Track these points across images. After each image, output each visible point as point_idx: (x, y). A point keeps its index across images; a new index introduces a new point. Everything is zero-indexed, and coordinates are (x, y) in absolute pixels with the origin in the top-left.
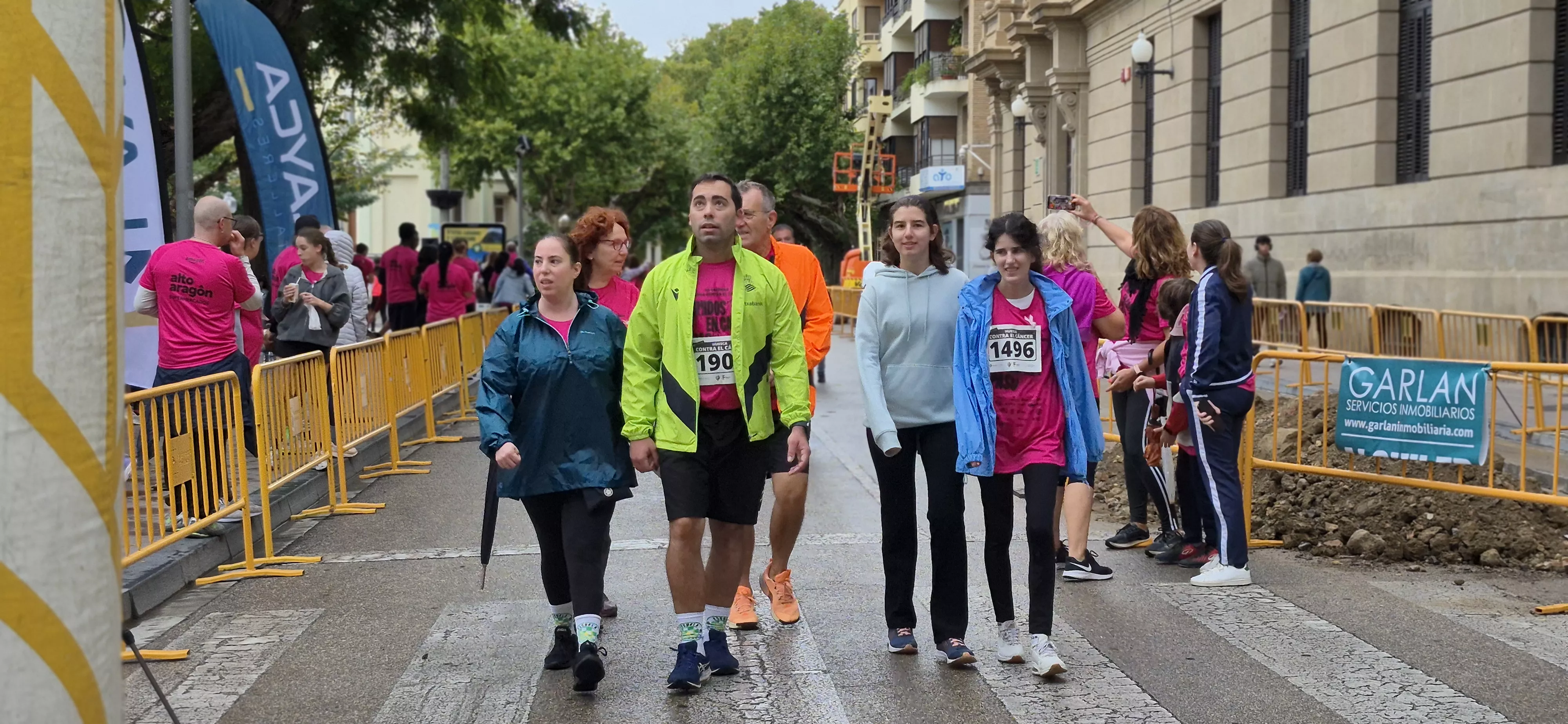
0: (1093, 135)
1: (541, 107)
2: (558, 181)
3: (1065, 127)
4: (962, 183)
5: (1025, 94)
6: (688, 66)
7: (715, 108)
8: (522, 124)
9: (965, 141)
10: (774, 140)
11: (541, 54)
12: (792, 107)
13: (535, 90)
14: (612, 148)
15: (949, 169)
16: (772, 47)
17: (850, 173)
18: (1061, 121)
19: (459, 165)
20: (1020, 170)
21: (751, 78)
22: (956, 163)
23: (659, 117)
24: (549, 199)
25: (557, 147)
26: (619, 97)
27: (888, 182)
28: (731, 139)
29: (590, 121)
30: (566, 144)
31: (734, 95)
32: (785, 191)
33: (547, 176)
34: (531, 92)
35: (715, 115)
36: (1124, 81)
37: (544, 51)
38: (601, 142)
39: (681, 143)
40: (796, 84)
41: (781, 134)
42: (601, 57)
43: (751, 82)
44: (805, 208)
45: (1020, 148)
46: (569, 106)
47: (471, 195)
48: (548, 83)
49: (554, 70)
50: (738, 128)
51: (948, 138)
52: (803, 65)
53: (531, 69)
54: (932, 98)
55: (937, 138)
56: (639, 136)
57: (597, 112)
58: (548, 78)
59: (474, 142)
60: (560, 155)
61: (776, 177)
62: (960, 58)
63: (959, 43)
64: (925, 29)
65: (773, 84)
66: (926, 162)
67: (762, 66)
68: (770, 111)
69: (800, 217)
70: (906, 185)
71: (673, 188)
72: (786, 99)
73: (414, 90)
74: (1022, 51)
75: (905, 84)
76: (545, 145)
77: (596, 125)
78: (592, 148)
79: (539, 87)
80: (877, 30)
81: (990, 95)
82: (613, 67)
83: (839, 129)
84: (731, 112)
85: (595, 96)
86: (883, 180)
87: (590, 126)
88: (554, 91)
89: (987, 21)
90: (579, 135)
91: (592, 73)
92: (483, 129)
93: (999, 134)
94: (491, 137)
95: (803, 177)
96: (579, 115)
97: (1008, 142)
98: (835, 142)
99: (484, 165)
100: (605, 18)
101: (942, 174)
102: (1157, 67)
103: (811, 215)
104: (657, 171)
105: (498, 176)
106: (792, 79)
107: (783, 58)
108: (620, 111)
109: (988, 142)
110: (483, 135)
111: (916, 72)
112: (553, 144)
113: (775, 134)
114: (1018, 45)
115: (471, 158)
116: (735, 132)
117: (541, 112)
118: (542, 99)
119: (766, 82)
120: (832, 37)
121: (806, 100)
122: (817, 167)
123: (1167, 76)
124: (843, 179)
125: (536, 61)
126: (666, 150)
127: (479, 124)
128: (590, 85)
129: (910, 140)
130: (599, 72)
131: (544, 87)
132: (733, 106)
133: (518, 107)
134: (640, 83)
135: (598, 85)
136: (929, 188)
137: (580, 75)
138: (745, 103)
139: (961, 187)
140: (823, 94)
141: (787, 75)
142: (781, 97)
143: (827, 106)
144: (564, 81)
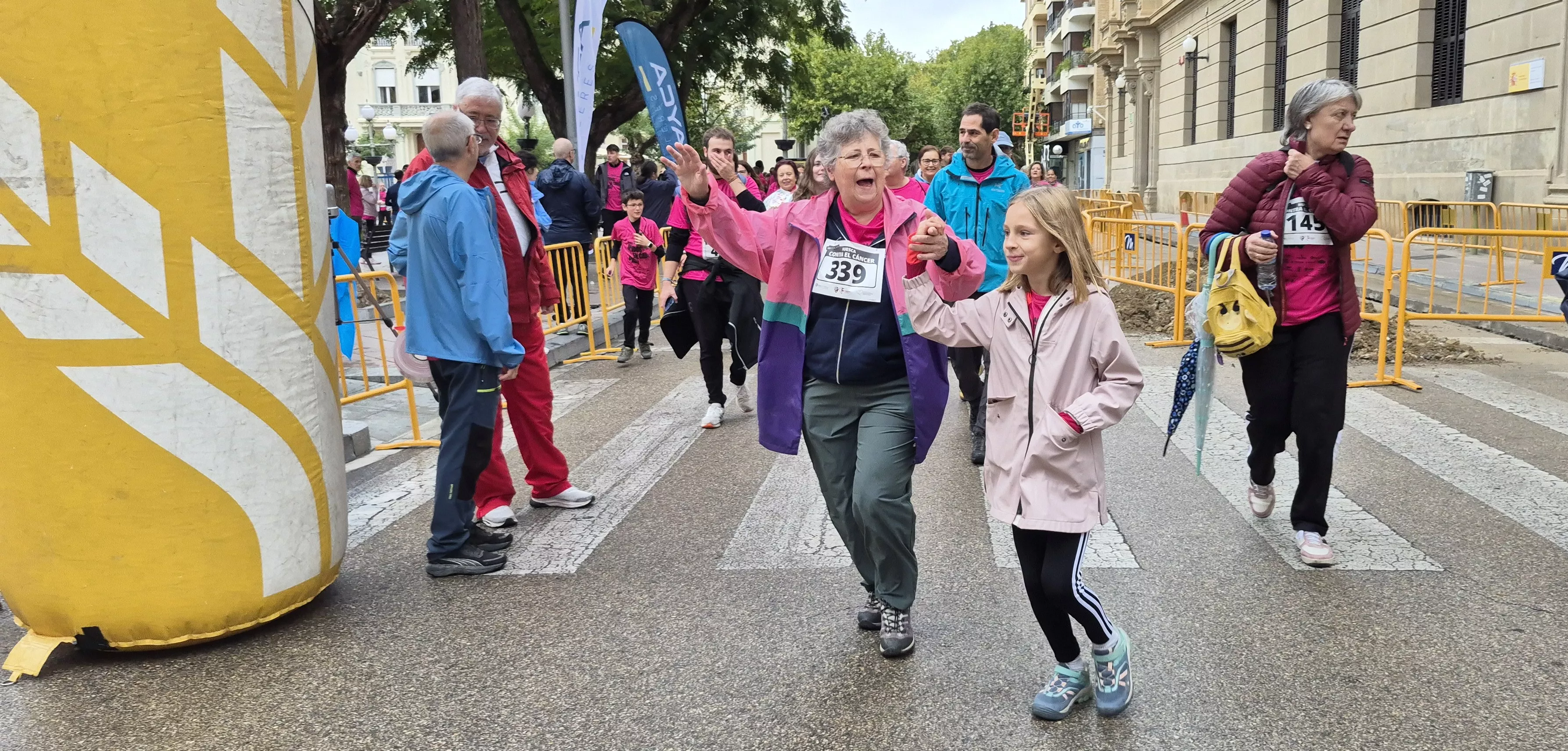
0: (1162, 99)
1: (845, 91)
3: (1146, 93)
4: (1090, 129)
5: (1124, 74)
6: (939, 66)
9: (1092, 104)
12: (991, 86)
13: (842, 81)
15: (1082, 121)
16: (979, 52)
17: (1022, 124)
18: (1144, 90)
19: (801, 125)
20: (1122, 120)
21: (967, 71)
22: (1086, 117)
23: (913, 94)
26: (890, 84)
27: (1045, 130)
29: (873, 98)
31: (957, 81)
34: (839, 83)
35: (946, 93)
36: (1181, 64)
39: (929, 110)
40: (993, 73)
42: (879, 61)
43: (967, 73)
45: (1122, 107)
46: (861, 90)
47: (808, 143)
48: (850, 77)
49: (853, 69)
51: (1082, 102)
52: (997, 62)
53: (839, 69)
54: (1073, 79)
55: (1075, 103)
56: (901, 106)
57: (877, 93)
58: (849, 74)
59: (808, 113)
62: (1089, 54)
63: (1089, 45)
64: (1069, 37)
65: (979, 74)
66: (1069, 117)
67: (973, 63)
68: (978, 89)
70: (1058, 131)
71: (926, 136)
72: (987, 82)
73: (759, 81)
74: (1122, 48)
75: (1057, 71)
77: (876, 101)
79: (844, 79)
80: (1043, 40)
81: (1105, 76)
82: (886, 67)
83: (1018, 99)
84: (956, 91)
85: (876, 84)
86: (1042, 128)
88: (853, 81)
89: (1103, 31)
91: (874, 70)
92: (813, 105)
93: (1110, 99)
94: (818, 109)
96: (867, 95)
97: (1116, 104)
98: (1016, 107)
100: (882, 37)
101: (1078, 125)
102: (1199, 55)
104: (915, 127)
106: (991, 70)
107: (985, 58)
108: (890, 92)
109: (1105, 104)
110: (813, 108)
111: (1063, 64)
114: (1120, 45)
115: (805, 122)
116: (958, 103)
117: (846, 94)
118: (846, 86)
119: (976, 72)
120: (1015, 44)
121: (999, 82)
123: (1205, 60)
124: (1018, 128)
125: (842, 64)
126: (917, 114)
127: (811, 102)
128: (874, 77)
129: (1060, 104)
130: (878, 70)
131: (847, 79)
132: (956, 87)
133: (832, 91)
134: (902, 75)
135: (878, 77)
136: (1070, 133)
137: (867, 72)
138: (964, 85)
139: (1089, 131)
140: (1009, 79)
141: (988, 68)
142: (984, 81)
143: (1012, 85)
144: (858, 75)
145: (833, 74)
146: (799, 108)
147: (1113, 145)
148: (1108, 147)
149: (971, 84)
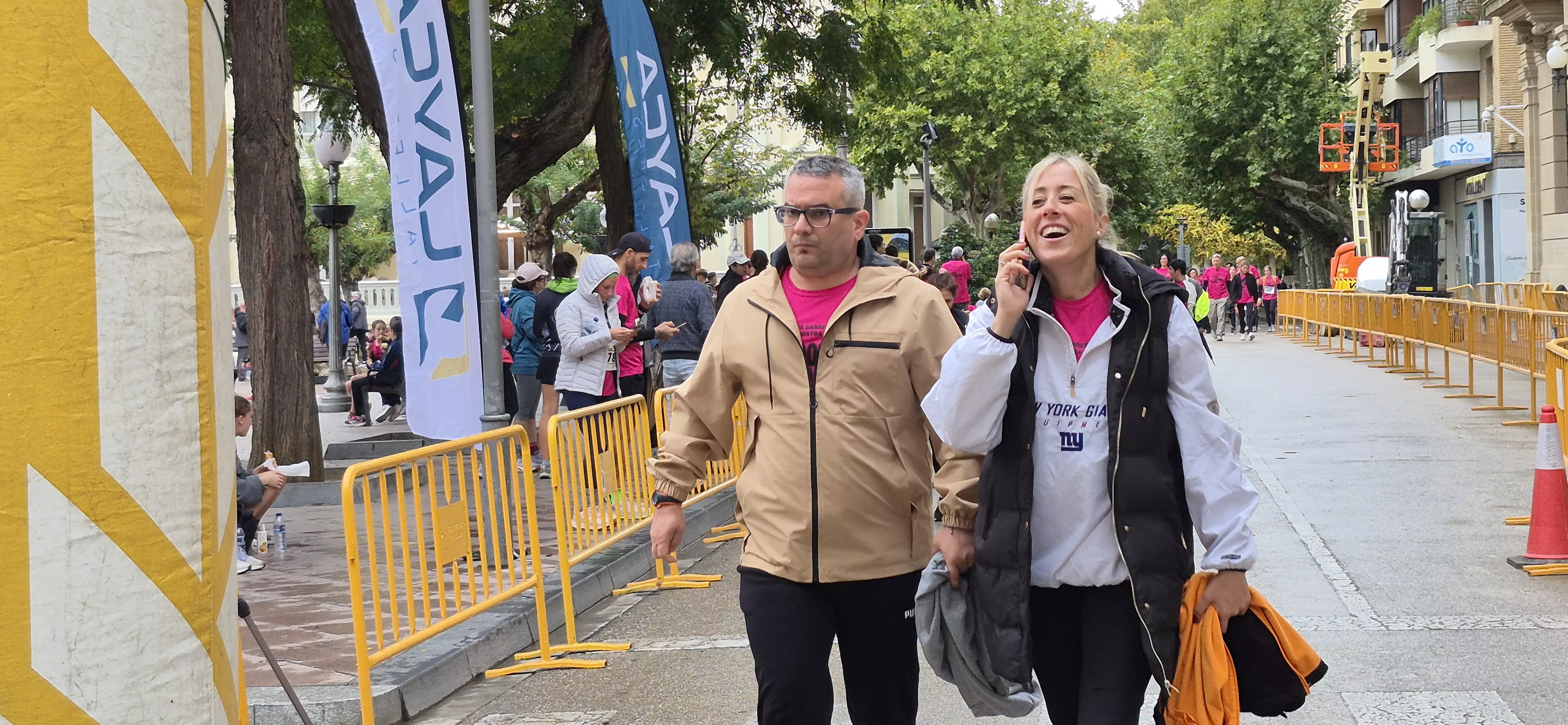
1: (960, 87)
2: (984, 173)
4: (1489, 155)
6: (1146, 28)
7: (1171, 77)
8: (937, 108)
9: (1490, 102)
10: (1245, 112)
12: (1267, 70)
13: (953, 67)
14: (1046, 131)
15: (1471, 138)
17: (1341, 148)
19: (866, 160)
20: (1561, 135)
21: (1215, 38)
22: (1479, 130)
23: (1100, 90)
24: (972, 195)
25: (980, 134)
26: (1052, 69)
27: (1390, 158)
28: (1192, 113)
29: (1018, 100)
30: (990, 129)
31: (1194, 60)
32: (1260, 174)
33: (969, 168)
34: (947, 70)
35: (1171, 86)
37: (962, 20)
38: (1032, 125)
39: (1132, 120)
40: (1272, 42)
41: (1254, 104)
42: (1029, 23)
43: (1215, 43)
44: (1287, 194)
45: (1561, 109)
46: (993, 84)
47: (882, 195)
48: (968, 58)
49: (974, 43)
50: (1199, 100)
51: (1470, 99)
52: (1281, 18)
53: (946, 42)
54: (1447, 50)
55: (1454, 100)
56: (1077, 115)
57: (1026, 89)
58: (966, 52)
59: (882, 133)
60: (982, 142)
61: (1249, 158)
65: (1243, 44)
66: (1440, 130)
67: (1228, 22)
68: (1240, 76)
69: (1282, 204)
70: (1416, 160)
72: (1259, 61)
75: (1412, 34)
76: (965, 133)
77: (1025, 105)
78: (1021, 133)
79: (956, 63)
81: (1520, 42)
82: (1045, 35)
83: (1327, 94)
84: (1191, 80)
85: (1023, 70)
86: (1383, 155)
87: (1018, 106)
88: (975, 67)
90: (1005, 118)
91: (1020, 44)
92: (892, 117)
93: (1534, 91)
94: (903, 126)
95: (1283, 156)
96: (1005, 95)
97: (1547, 99)
98: (1322, 111)
99: (895, 159)
101: (1462, 145)
103: (1294, 201)
105: (912, 170)
106: (1267, 36)
107: (1255, 12)
108: (1053, 86)
109: (1521, 101)
110: (892, 123)
111: (1424, 19)
112: (974, 130)
113: (1246, 105)
115: (879, 151)
116: (1196, 104)
117: (960, 93)
118: (961, 78)
119: (1234, 41)
121: (1286, 61)
122: (1300, 142)
124: (1331, 156)
125: (952, 33)
126: (1113, 130)
127: (889, 110)
128: (1019, 57)
129: (1420, 103)
130: (1027, 42)
131: (963, 63)
132: (1193, 72)
133: (933, 88)
134: (1078, 52)
135: (1027, 57)
136: (1444, 162)
137: (1005, 46)
138: (1208, 68)
139: (1487, 159)
140: (1307, 53)
141: (1260, 31)
142: (1254, 58)
143: (1312, 66)
144: (986, 55)
145: (934, 53)
146: (862, 124)
147: (1543, 187)
148: (1533, 191)
149: (1225, 67)
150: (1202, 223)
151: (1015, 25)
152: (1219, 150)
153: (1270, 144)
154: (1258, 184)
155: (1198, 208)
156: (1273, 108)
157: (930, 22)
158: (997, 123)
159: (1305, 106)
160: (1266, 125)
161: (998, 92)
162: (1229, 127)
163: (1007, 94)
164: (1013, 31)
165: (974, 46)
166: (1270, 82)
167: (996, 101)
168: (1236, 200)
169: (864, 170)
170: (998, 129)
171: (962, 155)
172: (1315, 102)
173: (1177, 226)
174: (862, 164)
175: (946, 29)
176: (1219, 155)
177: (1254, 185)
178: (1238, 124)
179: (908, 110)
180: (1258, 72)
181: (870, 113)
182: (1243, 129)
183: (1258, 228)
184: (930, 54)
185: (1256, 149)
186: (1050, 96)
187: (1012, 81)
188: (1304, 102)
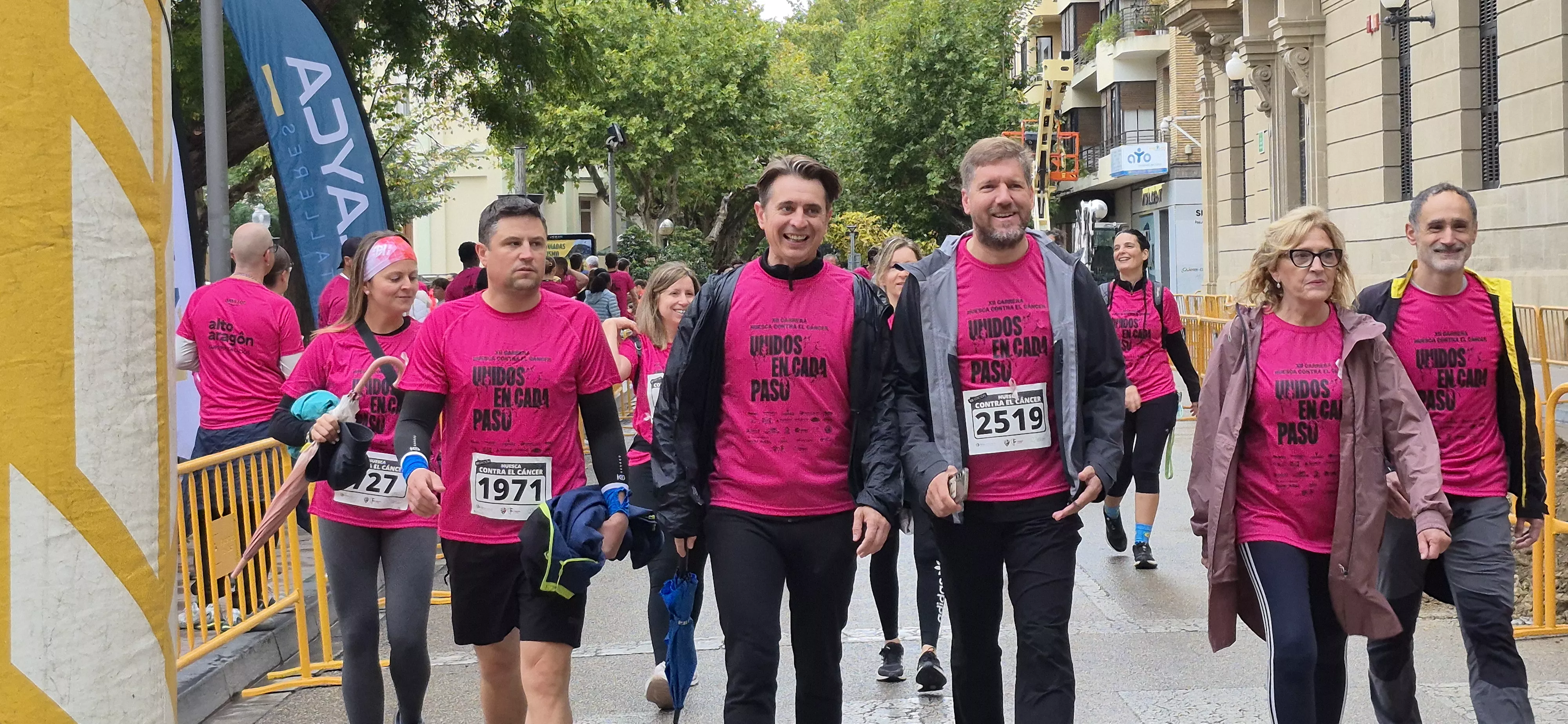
1: (636, 86)
2: (658, 177)
3: (1294, 91)
4: (1166, 166)
5: (1243, 50)
7: (850, 81)
8: (611, 109)
9: (1167, 113)
10: (924, 118)
11: (634, 22)
12: (946, 76)
13: (628, 66)
14: (724, 134)
15: (1148, 148)
18: (1291, 84)
19: (536, 162)
20: (1239, 146)
21: (894, 42)
22: (1156, 141)
23: (780, 93)
24: (647, 200)
25: (656, 136)
26: (731, 71)
27: (1070, 167)
28: (871, 118)
29: (695, 102)
30: (666, 132)
31: (873, 64)
32: (940, 181)
33: (644, 173)
34: (622, 69)
35: (850, 90)
36: (1371, 31)
37: (637, 17)
38: (710, 128)
39: (809, 124)
40: (950, 47)
41: (933, 111)
42: (707, 22)
43: (894, 47)
45: (1238, 119)
46: (670, 84)
47: (552, 199)
48: (643, 58)
49: (650, 42)
50: (879, 105)
51: (1146, 109)
52: (959, 23)
53: (621, 40)
54: (1125, 59)
55: (1131, 109)
56: (756, 118)
57: (704, 91)
58: (642, 51)
59: (555, 134)
60: (659, 145)
61: (928, 165)
62: (1158, 7)
65: (921, 48)
66: (1118, 139)
67: (907, 26)
68: (919, 82)
70: (1093, 170)
72: (937, 66)
75: (1089, 42)
76: (640, 135)
77: (703, 107)
78: (698, 136)
79: (631, 63)
81: (1198, 53)
82: (723, 34)
83: (1006, 102)
84: (870, 84)
85: (702, 71)
86: (1063, 165)
87: (696, 108)
88: (651, 66)
90: (682, 120)
91: (698, 43)
92: (564, 117)
93: (1211, 102)
94: (574, 126)
96: (682, 95)
97: (1224, 113)
98: (1002, 117)
99: (567, 161)
101: (1139, 155)
102: (1413, 14)
105: (584, 173)
106: (945, 41)
107: (933, 16)
108: (732, 88)
109: (1198, 112)
110: (564, 124)
111: (1102, 27)
112: (650, 132)
113: (925, 111)
115: (549, 152)
116: (875, 109)
117: (635, 94)
118: (636, 77)
119: (913, 46)
121: (964, 66)
123: (1427, 24)
125: (627, 31)
126: (790, 133)
127: (560, 110)
128: (696, 57)
129: (1096, 112)
130: (704, 41)
131: (638, 62)
132: (872, 77)
133: (607, 88)
134: (756, 53)
135: (704, 58)
136: (1122, 172)
137: (682, 46)
138: (888, 73)
139: (1164, 169)
140: (985, 59)
141: (938, 36)
142: (932, 64)
143: (991, 73)
144: (662, 54)
145: (608, 51)
147: (1219, 199)
148: (1209, 202)
149: (904, 71)
150: (872, 231)
151: (692, 24)
152: (898, 157)
153: (949, 152)
154: (937, 192)
155: (870, 215)
156: (952, 115)
157: (603, 19)
158: (673, 125)
159: (985, 113)
160: (945, 132)
161: (674, 93)
162: (907, 133)
163: (684, 95)
164: (690, 31)
165: (651, 45)
166: (949, 87)
167: (673, 102)
168: (909, 209)
169: (534, 172)
170: (675, 132)
171: (637, 158)
172: (994, 110)
173: (848, 234)
174: (532, 166)
175: (620, 26)
176: (898, 162)
177: (932, 192)
178: (917, 130)
179: (580, 109)
180: (937, 78)
181: (541, 113)
182: (922, 136)
183: (929, 238)
184: (604, 52)
185: (935, 156)
186: (729, 98)
187: (690, 82)
188: (983, 109)
